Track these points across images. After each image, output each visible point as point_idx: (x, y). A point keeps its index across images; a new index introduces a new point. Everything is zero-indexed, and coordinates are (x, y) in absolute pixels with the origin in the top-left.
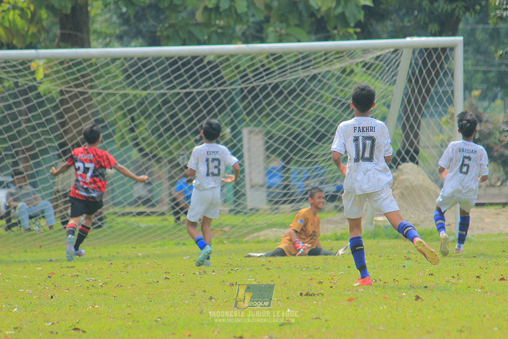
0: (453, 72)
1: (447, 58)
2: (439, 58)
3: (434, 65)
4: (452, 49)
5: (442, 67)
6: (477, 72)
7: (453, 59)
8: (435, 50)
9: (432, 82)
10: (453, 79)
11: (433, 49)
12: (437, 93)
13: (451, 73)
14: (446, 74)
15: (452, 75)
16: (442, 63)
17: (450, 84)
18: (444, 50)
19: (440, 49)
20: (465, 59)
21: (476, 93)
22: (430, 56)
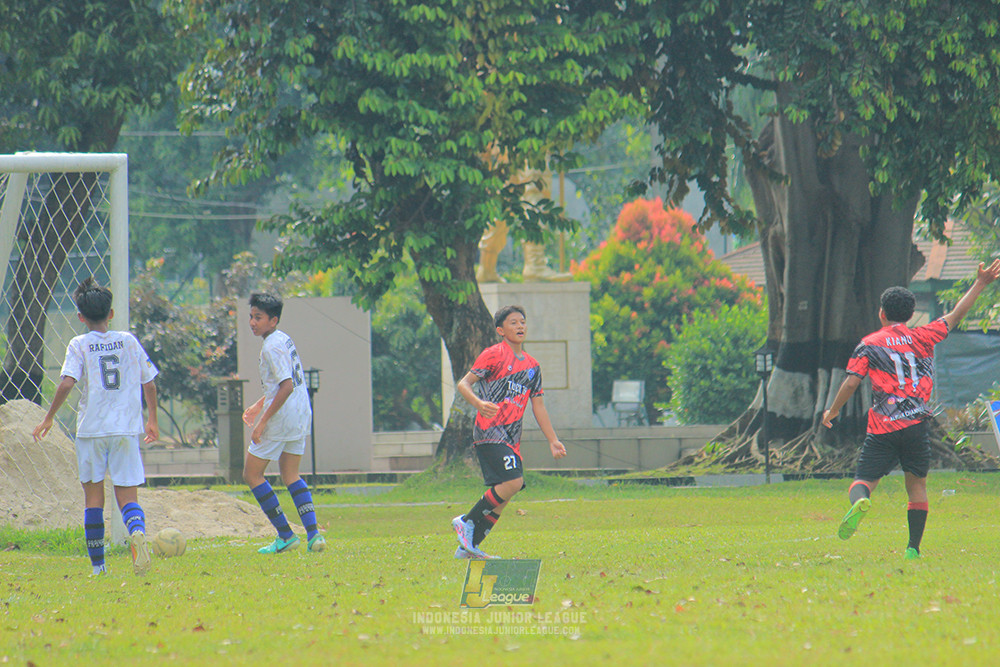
0: (108, 220)
1: (95, 193)
2: (79, 192)
3: (70, 207)
4: (106, 176)
5: (86, 210)
6: (156, 221)
7: (107, 196)
8: (73, 176)
9: (68, 241)
10: (108, 236)
11: (67, 174)
12: (77, 261)
13: (104, 222)
14: (94, 226)
15: (107, 226)
16: (87, 203)
17: (103, 246)
18: (90, 177)
19: (81, 175)
20: (132, 196)
21: (155, 263)
22: (62, 188)
